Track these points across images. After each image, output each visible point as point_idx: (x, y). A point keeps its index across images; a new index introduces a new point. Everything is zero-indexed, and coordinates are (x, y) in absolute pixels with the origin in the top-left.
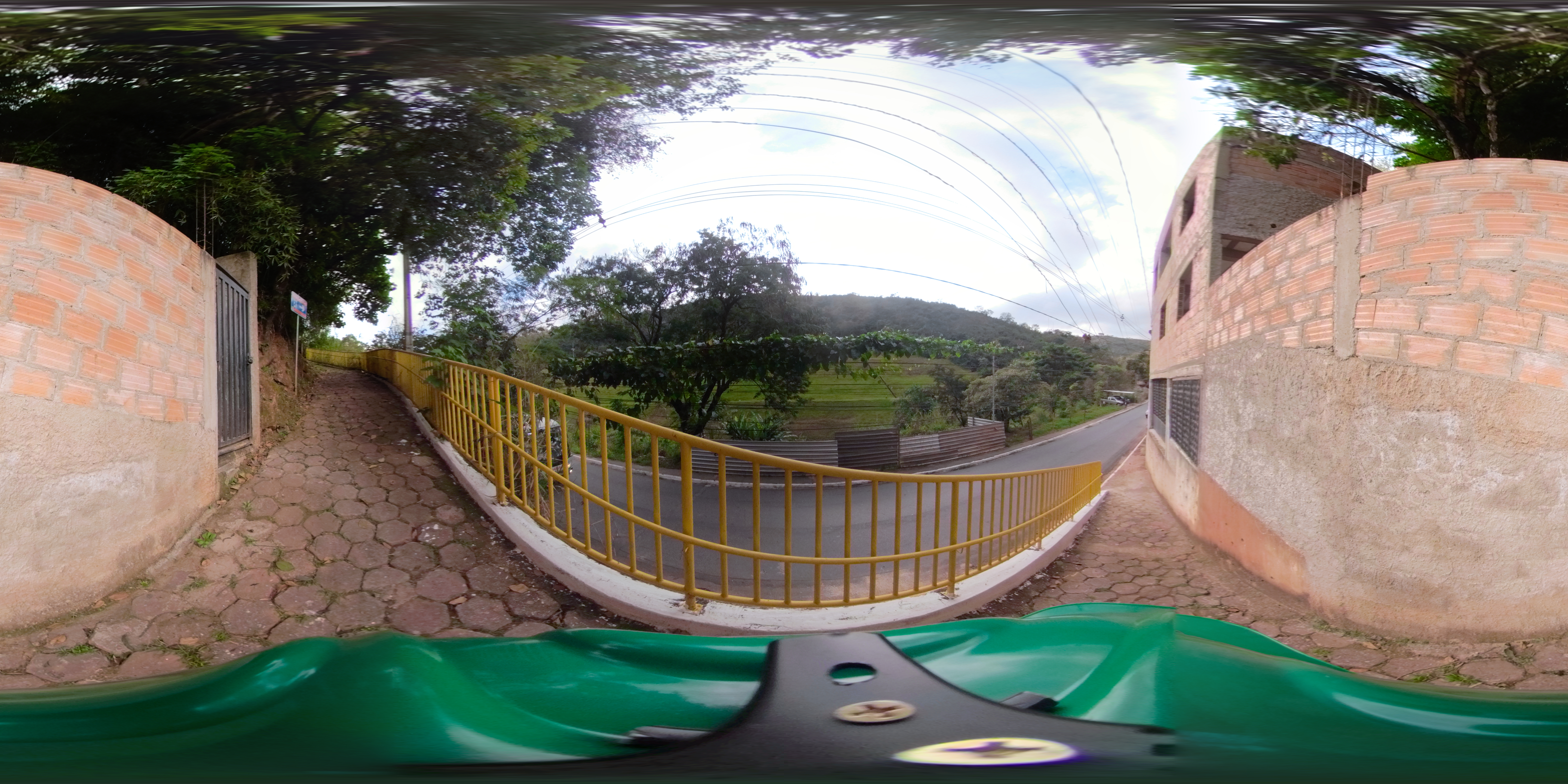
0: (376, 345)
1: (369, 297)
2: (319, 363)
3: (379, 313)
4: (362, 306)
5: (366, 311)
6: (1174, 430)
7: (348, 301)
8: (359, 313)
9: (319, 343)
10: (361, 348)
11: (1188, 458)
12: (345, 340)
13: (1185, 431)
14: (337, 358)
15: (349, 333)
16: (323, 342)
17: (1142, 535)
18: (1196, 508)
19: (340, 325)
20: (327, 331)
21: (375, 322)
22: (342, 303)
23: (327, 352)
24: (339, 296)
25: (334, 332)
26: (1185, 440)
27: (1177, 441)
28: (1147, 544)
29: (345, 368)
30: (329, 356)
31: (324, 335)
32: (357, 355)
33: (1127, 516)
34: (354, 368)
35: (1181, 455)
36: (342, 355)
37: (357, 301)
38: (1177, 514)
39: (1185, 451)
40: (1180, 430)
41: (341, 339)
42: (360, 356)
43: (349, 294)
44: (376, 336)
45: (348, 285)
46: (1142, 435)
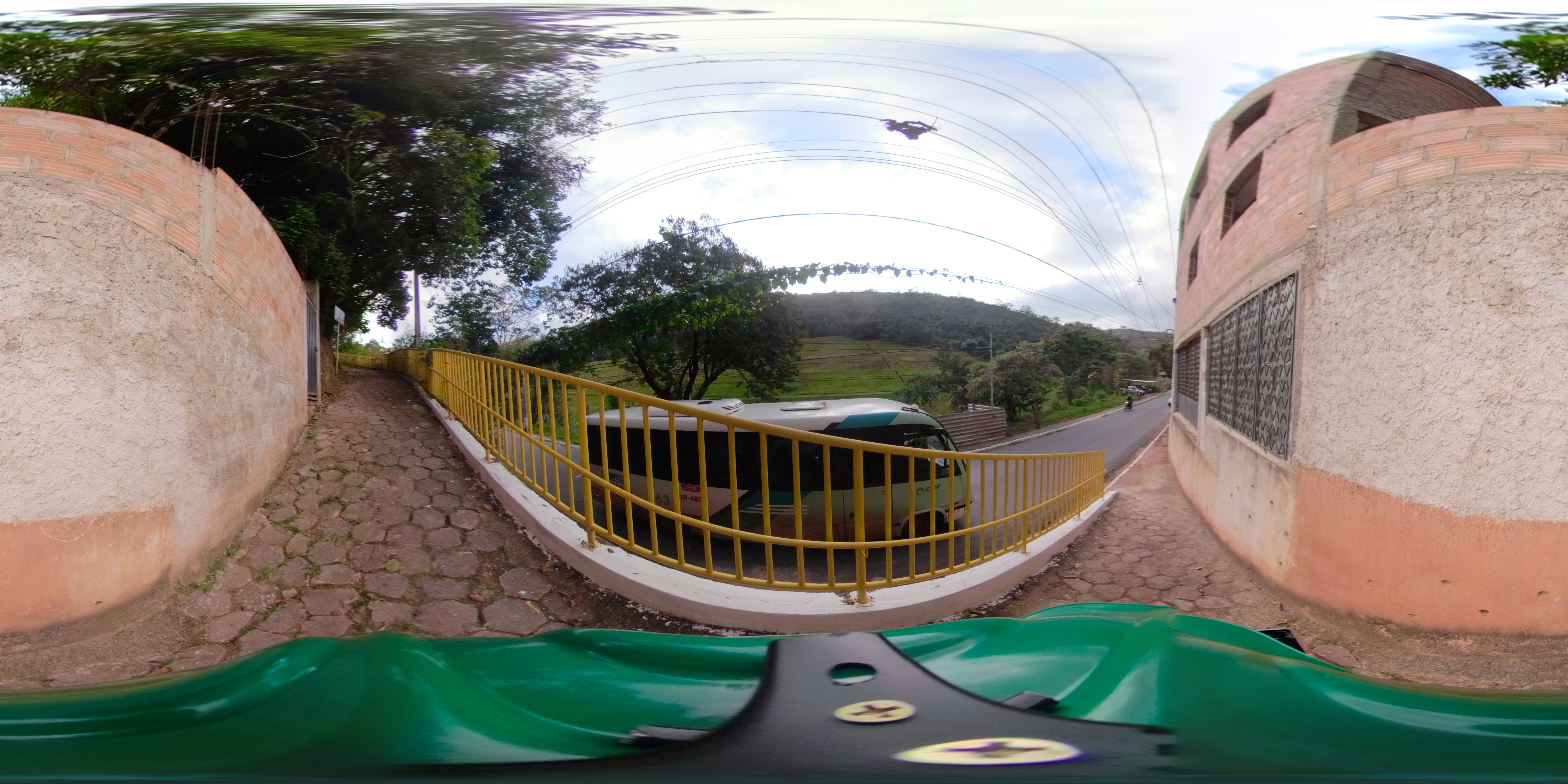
2: (347, 364)
3: (398, 321)
4: (383, 315)
5: (388, 319)
7: (371, 310)
8: (381, 320)
9: (346, 347)
10: (383, 351)
12: (369, 344)
14: (361, 360)
15: (372, 338)
16: (350, 346)
19: (365, 331)
20: (353, 336)
22: (367, 312)
23: (353, 356)
24: (364, 304)
25: (361, 338)
29: (368, 368)
30: (354, 359)
31: (350, 340)
32: (380, 357)
34: (376, 368)
36: (367, 357)
37: (380, 311)
41: (365, 344)
42: (382, 358)
43: (373, 304)
44: (396, 340)
45: (371, 297)
46: (1164, 423)
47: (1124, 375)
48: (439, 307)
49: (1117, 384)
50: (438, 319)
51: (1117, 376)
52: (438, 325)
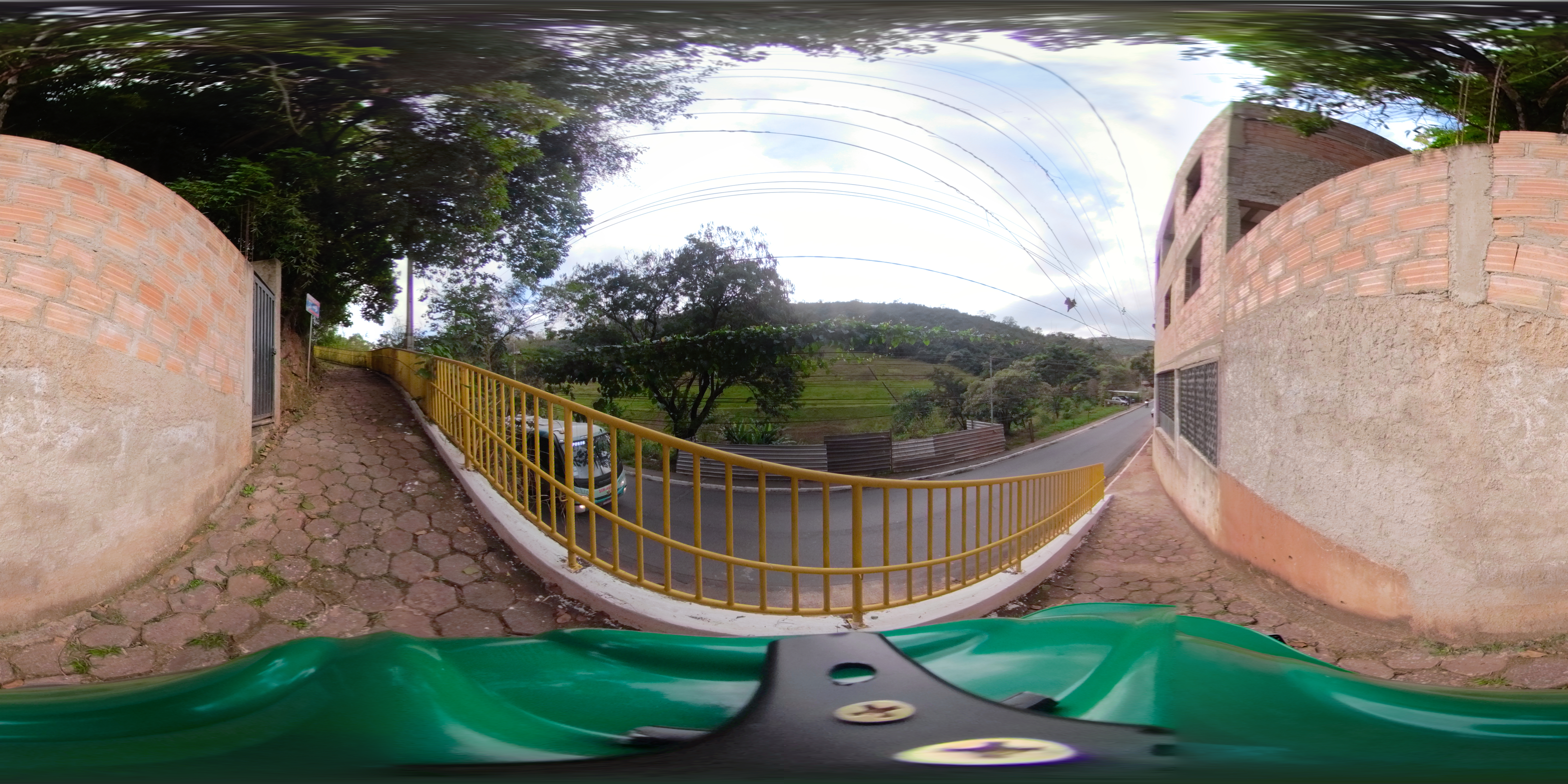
0: (381, 344)
1: (377, 297)
2: (326, 360)
3: (385, 315)
4: (368, 307)
5: (373, 312)
6: (1184, 426)
7: (355, 302)
8: (366, 313)
9: (327, 341)
10: (367, 347)
11: (1203, 458)
12: (352, 339)
13: (1199, 426)
14: (344, 355)
15: (356, 333)
16: (330, 340)
17: (1151, 547)
18: (1217, 516)
19: (347, 324)
20: (335, 329)
21: (381, 323)
22: (350, 304)
23: (334, 350)
24: (347, 296)
25: (342, 331)
26: (1198, 436)
27: (1188, 438)
28: (1158, 559)
29: (351, 366)
30: (336, 354)
31: (331, 333)
32: (363, 353)
33: (1133, 525)
34: (359, 366)
35: (1194, 454)
36: (349, 353)
37: (365, 302)
38: (1192, 521)
39: (1199, 448)
40: (1191, 425)
41: (348, 338)
42: (366, 354)
43: (357, 295)
44: (382, 336)
45: (355, 287)
46: (1148, 434)
47: (1108, 387)
48: (433, 301)
49: (1101, 396)
50: (432, 314)
51: (1102, 388)
52: (432, 321)
